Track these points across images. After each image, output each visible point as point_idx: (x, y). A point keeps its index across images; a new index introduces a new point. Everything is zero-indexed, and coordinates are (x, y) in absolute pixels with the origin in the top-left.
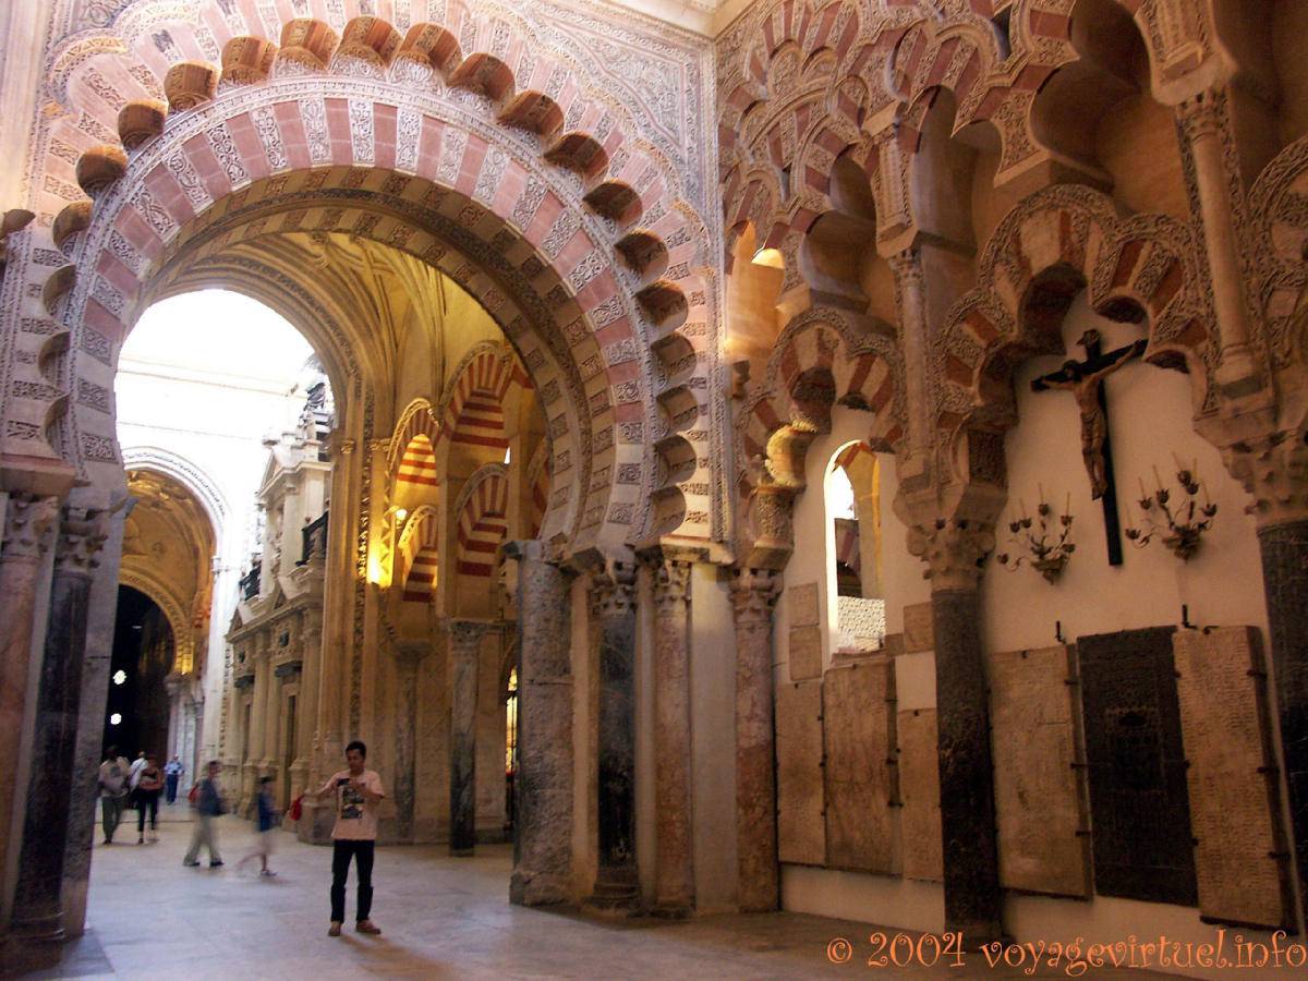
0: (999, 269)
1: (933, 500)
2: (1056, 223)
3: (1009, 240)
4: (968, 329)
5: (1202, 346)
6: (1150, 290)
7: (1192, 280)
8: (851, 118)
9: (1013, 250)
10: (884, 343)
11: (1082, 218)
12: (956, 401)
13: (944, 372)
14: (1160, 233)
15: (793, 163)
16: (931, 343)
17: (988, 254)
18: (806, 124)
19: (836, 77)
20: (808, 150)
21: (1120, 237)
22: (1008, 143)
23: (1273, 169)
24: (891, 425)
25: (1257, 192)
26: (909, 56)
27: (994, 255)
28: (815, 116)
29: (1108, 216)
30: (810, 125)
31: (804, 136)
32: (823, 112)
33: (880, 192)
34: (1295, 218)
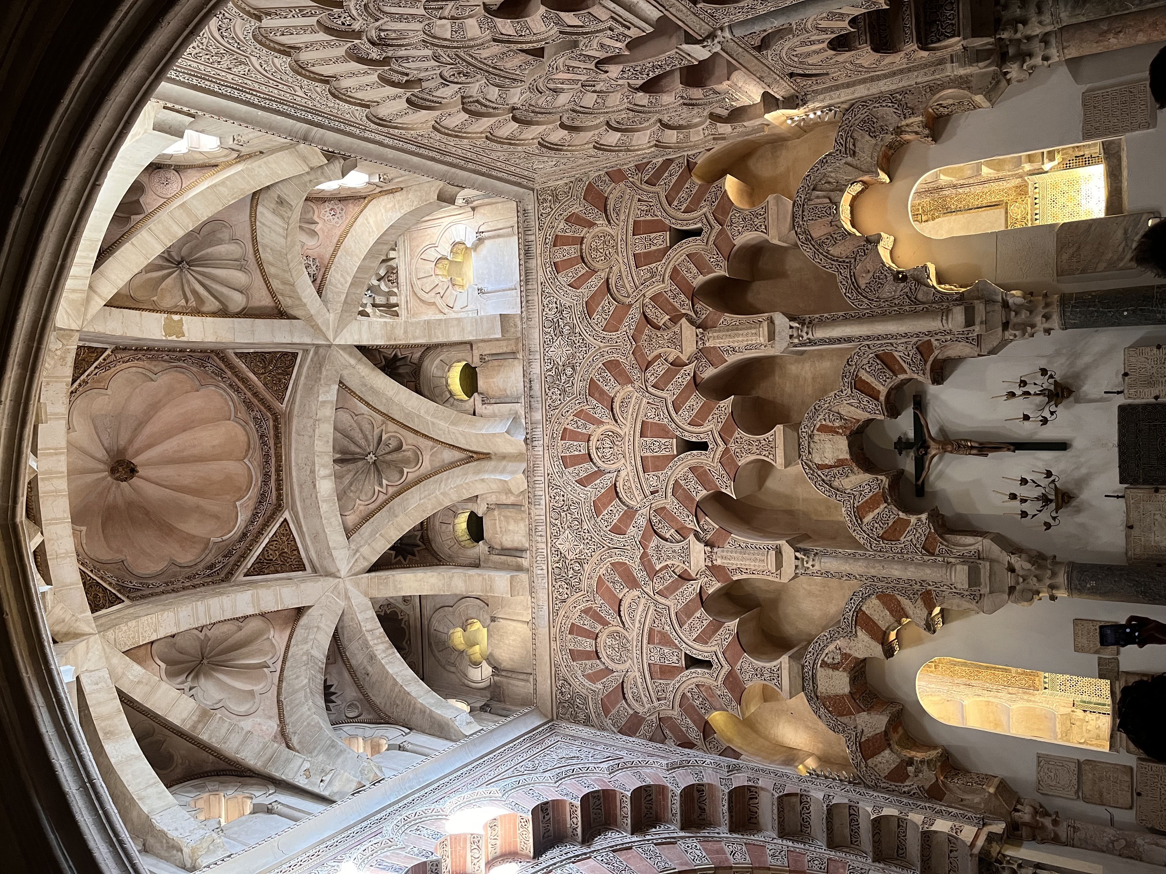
0: (836, 484)
1: (990, 565)
2: (823, 436)
3: (819, 472)
4: (869, 517)
6: (889, 373)
7: (892, 346)
8: (682, 586)
9: (827, 470)
10: (854, 597)
11: (827, 416)
12: (918, 535)
13: (894, 543)
14: (856, 363)
15: (686, 652)
16: (868, 551)
17: (822, 488)
18: (665, 635)
19: (646, 593)
20: (683, 635)
21: (848, 390)
22: (759, 454)
23: (846, 294)
24: (920, 603)
25: (854, 304)
26: (666, 524)
27: (824, 484)
28: (663, 621)
29: (833, 396)
30: (667, 628)
31: (673, 636)
32: (665, 612)
33: (745, 570)
34: (879, 285)
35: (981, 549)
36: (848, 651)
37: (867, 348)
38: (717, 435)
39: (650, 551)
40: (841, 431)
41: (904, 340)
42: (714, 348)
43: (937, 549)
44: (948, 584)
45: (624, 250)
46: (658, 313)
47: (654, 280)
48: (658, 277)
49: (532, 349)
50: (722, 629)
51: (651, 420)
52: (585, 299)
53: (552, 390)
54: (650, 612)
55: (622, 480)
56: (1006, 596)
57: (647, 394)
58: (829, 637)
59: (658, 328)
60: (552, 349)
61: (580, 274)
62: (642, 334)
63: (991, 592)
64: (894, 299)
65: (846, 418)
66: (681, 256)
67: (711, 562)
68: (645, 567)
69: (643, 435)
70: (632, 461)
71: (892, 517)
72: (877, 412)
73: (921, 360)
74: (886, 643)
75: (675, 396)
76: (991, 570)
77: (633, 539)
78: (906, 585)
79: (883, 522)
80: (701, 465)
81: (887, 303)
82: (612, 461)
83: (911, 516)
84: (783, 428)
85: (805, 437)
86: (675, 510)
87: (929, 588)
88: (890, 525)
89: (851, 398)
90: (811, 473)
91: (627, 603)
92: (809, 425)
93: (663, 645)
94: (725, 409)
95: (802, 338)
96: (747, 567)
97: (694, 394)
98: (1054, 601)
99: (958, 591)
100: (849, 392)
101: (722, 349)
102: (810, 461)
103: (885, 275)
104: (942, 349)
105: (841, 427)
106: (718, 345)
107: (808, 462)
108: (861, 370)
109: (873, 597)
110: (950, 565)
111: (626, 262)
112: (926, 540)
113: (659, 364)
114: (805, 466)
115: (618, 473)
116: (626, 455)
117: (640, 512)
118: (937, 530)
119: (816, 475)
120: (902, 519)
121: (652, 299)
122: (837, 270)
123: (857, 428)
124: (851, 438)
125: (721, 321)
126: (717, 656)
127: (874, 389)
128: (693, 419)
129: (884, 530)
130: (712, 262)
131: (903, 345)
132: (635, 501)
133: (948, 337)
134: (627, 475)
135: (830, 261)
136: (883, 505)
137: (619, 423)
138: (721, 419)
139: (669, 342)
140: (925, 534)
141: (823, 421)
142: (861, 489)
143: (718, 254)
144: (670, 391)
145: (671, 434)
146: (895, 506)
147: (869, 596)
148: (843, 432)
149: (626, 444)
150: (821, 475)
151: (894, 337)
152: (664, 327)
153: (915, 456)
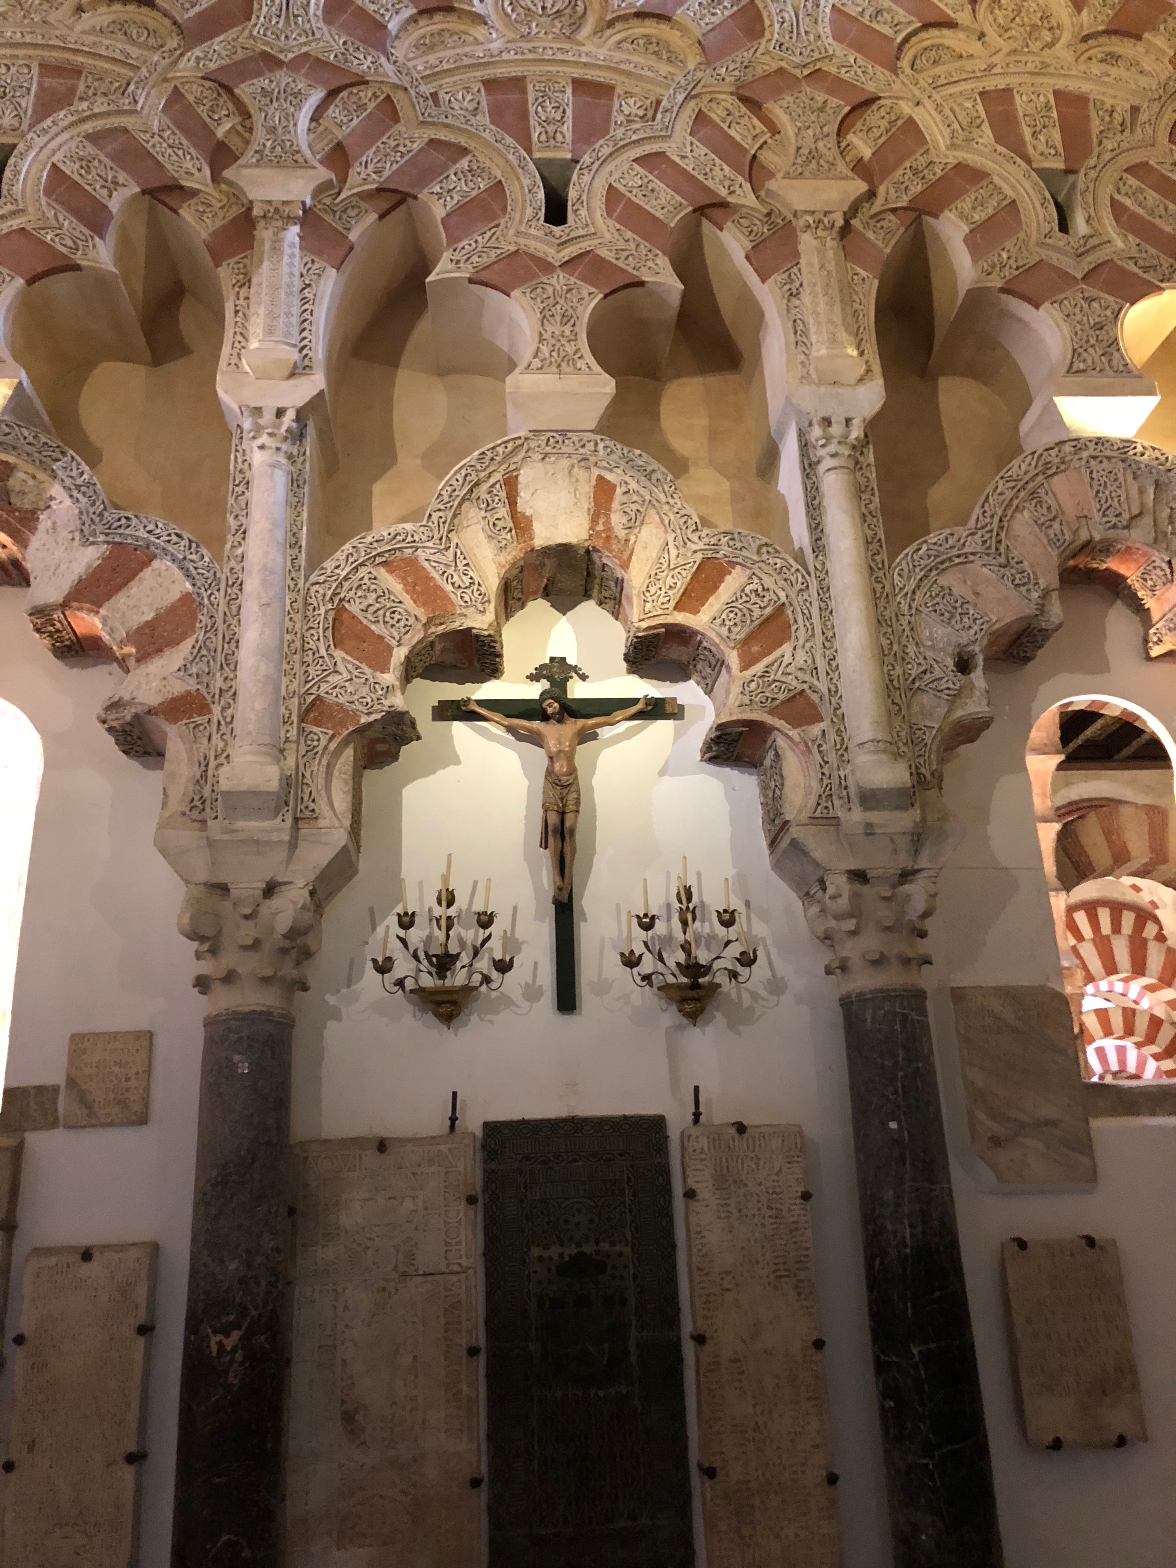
0: (473, 514)
1: (281, 842)
2: (587, 488)
3: (497, 477)
4: (389, 581)
5: (815, 730)
6: (740, 633)
7: (807, 641)
8: (195, 146)
9: (503, 494)
10: (185, 543)
11: (635, 497)
12: (350, 687)
13: (329, 633)
14: (760, 564)
15: (21, 147)
16: (307, 578)
17: (455, 483)
18: (64, 99)
19: (175, 63)
20: (66, 142)
21: (700, 546)
22: (541, 340)
23: (925, 547)
24: (178, 688)
25: (904, 562)
26: (356, 121)
27: (466, 489)
28: (100, 99)
29: (683, 512)
30: (84, 105)
31: (63, 116)
32: (127, 101)
33: (243, 292)
34: (947, 615)
35: (322, 823)
36: (43, 525)
37: (799, 586)
38: (585, 245)
39: (282, 78)
40: (600, 527)
41: (821, 664)
42: (797, 255)
43: (316, 729)
44: (230, 749)
45: (1021, 68)
46: (876, 133)
47: (956, 126)
48: (961, 135)
50: (87, 232)
51: (616, 106)
54: (123, 71)
55: (462, 27)
56: (203, 876)
57: (680, 97)
58: (79, 481)
59: (840, 132)
62: (830, 92)
63: (211, 844)
64: (917, 644)
65: (632, 538)
66: (1013, 187)
67: (264, 217)
68: (237, 63)
69: (579, 85)
70: (511, 56)
71: (395, 634)
72: (649, 606)
73: (773, 699)
74: (67, 613)
75: (677, 160)
76: (268, 843)
77: (311, 38)
78: (220, 658)
79: (381, 612)
80: (509, 208)
81: (907, 629)
82: (509, 10)
83: (398, 674)
84: (605, 394)
85: (583, 446)
86: (393, 144)
87: (216, 709)
88: (373, 627)
89: (682, 550)
90: (492, 459)
91: (146, 19)
92: (614, 457)
93: (36, 96)
94: (650, 268)
95: (823, 446)
96: (253, 299)
97: (684, 202)
98: (194, 986)
99: (210, 773)
100: (695, 547)
101: (795, 270)
102: (524, 458)
103: (970, 627)
104: (802, 747)
105: (609, 528)
106: (803, 261)
107: (522, 454)
108: (748, 572)
109: (188, 585)
110: (277, 753)
111: (995, 71)
112: (338, 704)
113: (754, 127)
114: (510, 446)
115: (480, 19)
116: (530, 45)
117: (383, 60)
118: (363, 730)
119: (492, 468)
120: (390, 655)
121: (911, 121)
122: (979, 525)
123: (604, 565)
124: (582, 552)
125: (860, 270)
126: (14, 213)
127: (703, 600)
128: (624, 195)
129: (360, 616)
130: (1000, 255)
131: (810, 661)
132: (412, 55)
133: (832, 757)
134: (477, 42)
135: (1000, 512)
136: (422, 614)
137: (609, 32)
138: (627, 258)
139: (810, 153)
140: (353, 702)
141: (624, 489)
142: (461, 567)
143: (1017, 269)
144: (689, 149)
145: (585, 147)
146: (420, 642)
147: (188, 576)
148: (600, 532)
149: (555, 45)
150: (492, 481)
151: (827, 644)
152: (843, 145)
153: (537, 697)
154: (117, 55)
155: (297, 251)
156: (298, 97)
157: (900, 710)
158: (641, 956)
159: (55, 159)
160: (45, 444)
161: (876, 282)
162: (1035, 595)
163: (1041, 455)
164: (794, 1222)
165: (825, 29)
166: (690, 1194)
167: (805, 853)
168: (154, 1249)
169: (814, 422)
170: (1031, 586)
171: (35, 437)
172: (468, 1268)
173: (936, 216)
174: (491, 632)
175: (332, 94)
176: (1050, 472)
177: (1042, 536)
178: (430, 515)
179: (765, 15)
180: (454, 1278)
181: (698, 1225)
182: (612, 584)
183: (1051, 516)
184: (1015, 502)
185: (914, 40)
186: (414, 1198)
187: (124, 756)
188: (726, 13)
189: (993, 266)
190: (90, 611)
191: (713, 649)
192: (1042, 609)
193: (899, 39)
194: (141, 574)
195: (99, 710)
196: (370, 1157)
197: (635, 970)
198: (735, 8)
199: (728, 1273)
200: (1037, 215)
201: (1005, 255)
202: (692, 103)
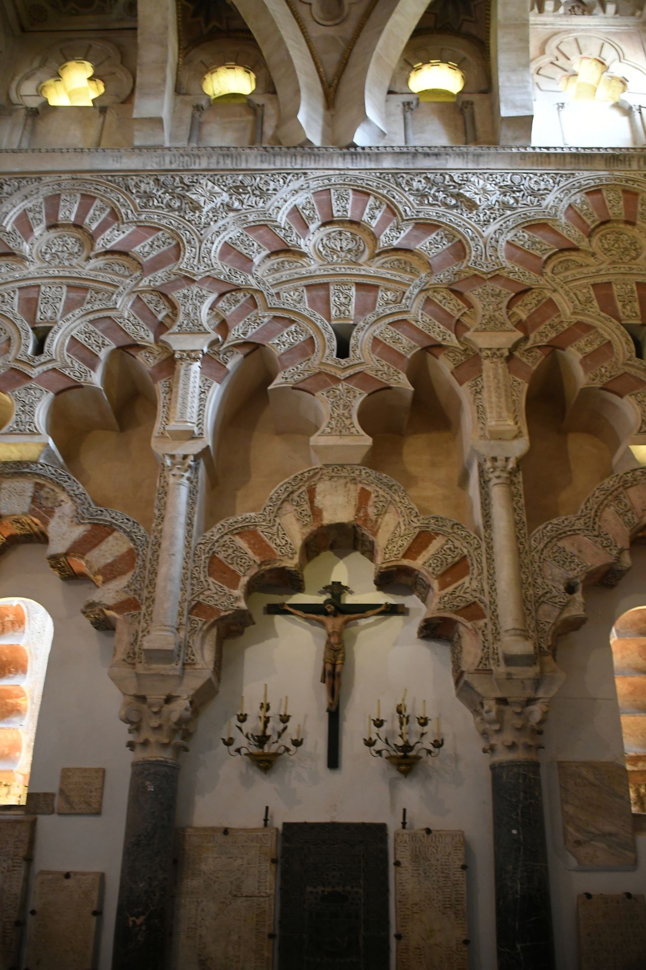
0: (288, 507)
1: (175, 676)
2: (355, 494)
3: (304, 488)
4: (240, 542)
5: (481, 623)
6: (440, 571)
7: (479, 575)
8: (147, 324)
9: (307, 497)
10: (131, 523)
11: (382, 499)
12: (216, 597)
13: (206, 570)
14: (454, 535)
15: (56, 327)
16: (195, 540)
17: (280, 492)
18: (80, 303)
19: (137, 284)
20: (78, 325)
21: (419, 524)
22: (331, 417)
23: (550, 526)
24: (123, 597)
25: (537, 535)
26: (233, 308)
27: (286, 494)
28: (98, 302)
29: (410, 506)
30: (89, 306)
31: (77, 312)
32: (111, 304)
33: (168, 396)
34: (562, 562)
35: (197, 666)
36: (57, 514)
37: (476, 546)
38: (358, 369)
39: (195, 289)
40: (361, 514)
41: (486, 587)
42: (481, 371)
43: (197, 618)
44: (149, 628)
45: (618, 271)
46: (530, 307)
47: (577, 302)
48: (580, 307)
49: (481, 159)
50: (87, 368)
51: (380, 296)
52: (550, 223)
53: (423, 181)
54: (110, 288)
55: (295, 260)
56: (133, 691)
57: (416, 291)
58: (77, 492)
59: (509, 307)
60: (481, 182)
61: (584, 218)
62: (503, 286)
63: (138, 675)
64: (543, 578)
65: (380, 520)
66: (610, 335)
67: (181, 359)
68: (172, 282)
69: (359, 285)
70: (322, 272)
71: (242, 569)
72: (387, 556)
73: (458, 606)
74: (68, 558)
75: (414, 323)
76: (168, 676)
77: (211, 268)
78: (147, 582)
79: (235, 559)
80: (316, 350)
81: (538, 569)
82: (321, 249)
83: (243, 590)
84: (367, 446)
85: (353, 472)
86: (253, 319)
87: (144, 608)
88: (230, 566)
89: (408, 527)
90: (301, 480)
91: (124, 262)
92: (371, 478)
93: (65, 302)
94: (395, 380)
95: (492, 472)
96: (173, 399)
97: (417, 345)
98: (127, 746)
99: (139, 638)
100: (415, 525)
101: (479, 379)
102: (320, 479)
103: (575, 569)
104: (473, 632)
105: (366, 515)
106: (484, 375)
107: (318, 476)
108: (446, 538)
109: (132, 545)
110: (175, 631)
111: (602, 273)
112: (209, 606)
113: (459, 305)
114: (312, 473)
115: (303, 255)
116: (332, 267)
117: (250, 277)
118: (223, 619)
119: (301, 484)
120: (239, 580)
121: (550, 301)
122: (583, 514)
123: (363, 534)
124: (350, 527)
125: (517, 378)
126: (49, 361)
127: (419, 553)
128: (381, 342)
129: (223, 560)
130: (600, 370)
131: (479, 586)
132: (265, 274)
133: (490, 637)
134: (303, 266)
135: (596, 506)
136: (258, 559)
137: (377, 259)
138: (382, 375)
139: (490, 318)
140: (217, 605)
141: (376, 494)
142: (281, 535)
143: (611, 376)
144: (420, 317)
145: (361, 317)
146: (256, 574)
147: (132, 540)
148: (360, 518)
149: (346, 266)
150: (300, 491)
151: (490, 577)
152: (510, 313)
153: (322, 602)
154: (108, 280)
155: (198, 375)
156: (202, 298)
157: (530, 614)
158: (376, 741)
159: (72, 333)
160: (60, 474)
161: (527, 385)
162: (615, 552)
163: (622, 477)
164: (457, 880)
165: (502, 254)
166: (397, 864)
167: (472, 688)
168: (102, 876)
169: (487, 460)
170: (612, 547)
171: (56, 471)
172: (271, 895)
173: (563, 349)
174: (296, 569)
175: (221, 295)
176: (627, 486)
177: (620, 520)
178: (265, 509)
179: (467, 247)
180: (262, 899)
181: (401, 880)
182: (368, 543)
183: (626, 509)
184: (605, 502)
185: (554, 257)
186: (242, 858)
187: (95, 630)
188: (444, 247)
189: (596, 376)
190: (79, 557)
191: (424, 579)
192: (618, 559)
193: (545, 257)
194: (107, 539)
195: (82, 607)
196: (220, 837)
197: (372, 748)
198: (450, 244)
199: (416, 904)
200: (623, 348)
201: (603, 370)
202: (423, 294)
